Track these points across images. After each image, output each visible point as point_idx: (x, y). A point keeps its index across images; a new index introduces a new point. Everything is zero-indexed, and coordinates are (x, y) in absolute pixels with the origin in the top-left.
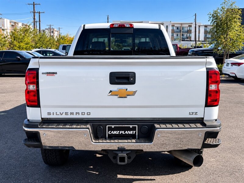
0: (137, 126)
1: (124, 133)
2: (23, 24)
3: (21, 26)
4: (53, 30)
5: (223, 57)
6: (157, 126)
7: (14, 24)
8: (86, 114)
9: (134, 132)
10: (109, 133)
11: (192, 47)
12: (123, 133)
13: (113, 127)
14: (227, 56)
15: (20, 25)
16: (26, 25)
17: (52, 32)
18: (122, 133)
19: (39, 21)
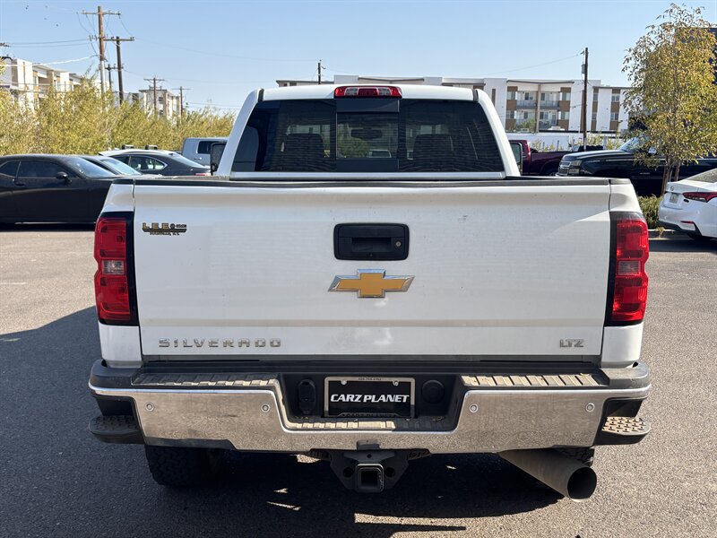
0: (412, 381)
1: (376, 399)
2: (72, 76)
3: (68, 82)
4: (164, 95)
5: (662, 175)
6: (468, 380)
7: (46, 77)
8: (268, 344)
9: (405, 397)
10: (332, 400)
11: (570, 149)
12: (373, 401)
13: (344, 383)
14: (673, 175)
15: (65, 77)
16: (82, 80)
17: (162, 100)
18: (369, 401)
19: (117, 66)
